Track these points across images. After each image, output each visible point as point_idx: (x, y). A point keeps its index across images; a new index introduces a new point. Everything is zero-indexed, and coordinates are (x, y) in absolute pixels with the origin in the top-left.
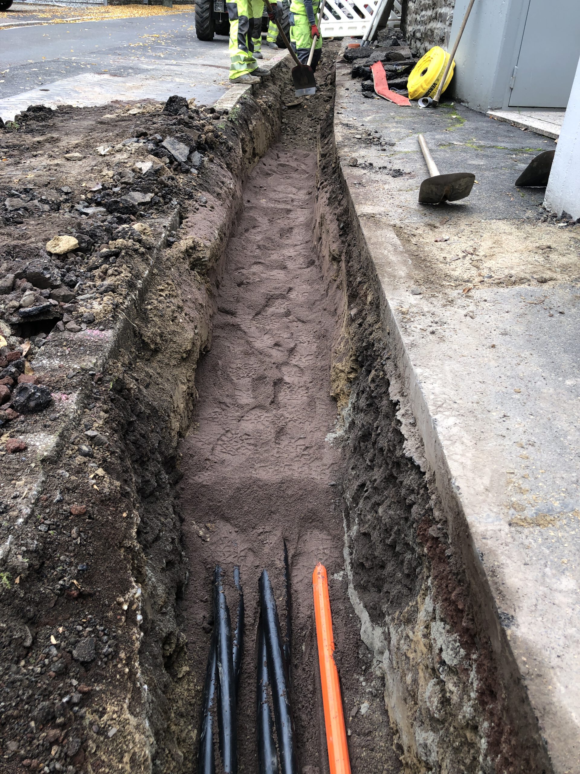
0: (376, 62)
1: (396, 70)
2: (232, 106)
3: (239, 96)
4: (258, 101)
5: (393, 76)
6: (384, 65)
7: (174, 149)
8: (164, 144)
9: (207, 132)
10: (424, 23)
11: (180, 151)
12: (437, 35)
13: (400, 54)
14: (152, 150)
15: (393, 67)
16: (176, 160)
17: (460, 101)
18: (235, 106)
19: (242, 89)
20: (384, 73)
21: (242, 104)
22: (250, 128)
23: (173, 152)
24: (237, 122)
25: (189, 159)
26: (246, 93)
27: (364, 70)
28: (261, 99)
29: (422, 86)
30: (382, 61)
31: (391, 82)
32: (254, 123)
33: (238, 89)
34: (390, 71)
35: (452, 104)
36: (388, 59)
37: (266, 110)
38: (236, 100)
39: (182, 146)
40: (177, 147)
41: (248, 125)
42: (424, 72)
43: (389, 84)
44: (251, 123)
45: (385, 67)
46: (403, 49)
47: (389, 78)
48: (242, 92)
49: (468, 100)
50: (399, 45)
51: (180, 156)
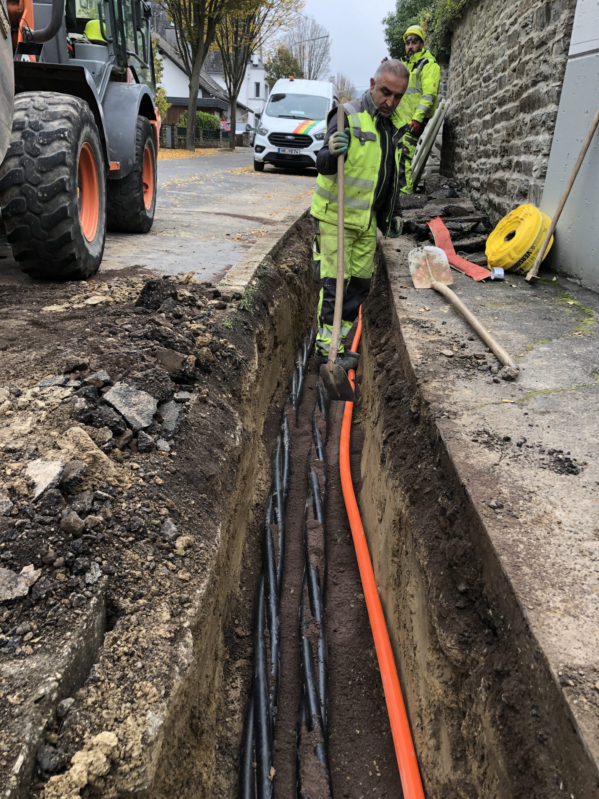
0: (433, 217)
1: (461, 229)
2: (245, 283)
3: (257, 265)
4: (282, 266)
5: (459, 236)
6: (445, 222)
7: (129, 405)
8: (109, 396)
9: (200, 347)
10: (488, 172)
11: (140, 407)
12: (514, 187)
13: (462, 208)
14: (82, 411)
15: (458, 225)
16: (129, 426)
17: (565, 275)
18: (250, 283)
19: (260, 254)
20: (448, 233)
21: (259, 278)
22: (271, 312)
23: (124, 411)
24: (252, 311)
25: (157, 417)
26: (266, 259)
27: (417, 227)
28: (284, 263)
29: (509, 255)
30: (441, 216)
31: (457, 243)
32: (276, 303)
33: (256, 254)
34: (453, 229)
35: (554, 279)
36: (447, 214)
37: (291, 278)
38: (252, 272)
39: (144, 396)
40: (134, 399)
41: (267, 309)
42: (511, 236)
43: (455, 247)
44: (273, 305)
45: (447, 224)
46: (464, 201)
47: (454, 238)
48: (261, 258)
49: (581, 276)
50: (458, 196)
51: (138, 418)
